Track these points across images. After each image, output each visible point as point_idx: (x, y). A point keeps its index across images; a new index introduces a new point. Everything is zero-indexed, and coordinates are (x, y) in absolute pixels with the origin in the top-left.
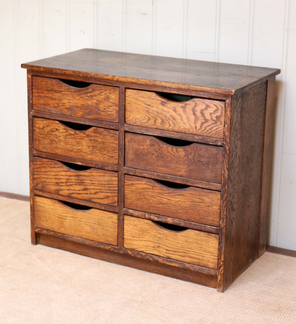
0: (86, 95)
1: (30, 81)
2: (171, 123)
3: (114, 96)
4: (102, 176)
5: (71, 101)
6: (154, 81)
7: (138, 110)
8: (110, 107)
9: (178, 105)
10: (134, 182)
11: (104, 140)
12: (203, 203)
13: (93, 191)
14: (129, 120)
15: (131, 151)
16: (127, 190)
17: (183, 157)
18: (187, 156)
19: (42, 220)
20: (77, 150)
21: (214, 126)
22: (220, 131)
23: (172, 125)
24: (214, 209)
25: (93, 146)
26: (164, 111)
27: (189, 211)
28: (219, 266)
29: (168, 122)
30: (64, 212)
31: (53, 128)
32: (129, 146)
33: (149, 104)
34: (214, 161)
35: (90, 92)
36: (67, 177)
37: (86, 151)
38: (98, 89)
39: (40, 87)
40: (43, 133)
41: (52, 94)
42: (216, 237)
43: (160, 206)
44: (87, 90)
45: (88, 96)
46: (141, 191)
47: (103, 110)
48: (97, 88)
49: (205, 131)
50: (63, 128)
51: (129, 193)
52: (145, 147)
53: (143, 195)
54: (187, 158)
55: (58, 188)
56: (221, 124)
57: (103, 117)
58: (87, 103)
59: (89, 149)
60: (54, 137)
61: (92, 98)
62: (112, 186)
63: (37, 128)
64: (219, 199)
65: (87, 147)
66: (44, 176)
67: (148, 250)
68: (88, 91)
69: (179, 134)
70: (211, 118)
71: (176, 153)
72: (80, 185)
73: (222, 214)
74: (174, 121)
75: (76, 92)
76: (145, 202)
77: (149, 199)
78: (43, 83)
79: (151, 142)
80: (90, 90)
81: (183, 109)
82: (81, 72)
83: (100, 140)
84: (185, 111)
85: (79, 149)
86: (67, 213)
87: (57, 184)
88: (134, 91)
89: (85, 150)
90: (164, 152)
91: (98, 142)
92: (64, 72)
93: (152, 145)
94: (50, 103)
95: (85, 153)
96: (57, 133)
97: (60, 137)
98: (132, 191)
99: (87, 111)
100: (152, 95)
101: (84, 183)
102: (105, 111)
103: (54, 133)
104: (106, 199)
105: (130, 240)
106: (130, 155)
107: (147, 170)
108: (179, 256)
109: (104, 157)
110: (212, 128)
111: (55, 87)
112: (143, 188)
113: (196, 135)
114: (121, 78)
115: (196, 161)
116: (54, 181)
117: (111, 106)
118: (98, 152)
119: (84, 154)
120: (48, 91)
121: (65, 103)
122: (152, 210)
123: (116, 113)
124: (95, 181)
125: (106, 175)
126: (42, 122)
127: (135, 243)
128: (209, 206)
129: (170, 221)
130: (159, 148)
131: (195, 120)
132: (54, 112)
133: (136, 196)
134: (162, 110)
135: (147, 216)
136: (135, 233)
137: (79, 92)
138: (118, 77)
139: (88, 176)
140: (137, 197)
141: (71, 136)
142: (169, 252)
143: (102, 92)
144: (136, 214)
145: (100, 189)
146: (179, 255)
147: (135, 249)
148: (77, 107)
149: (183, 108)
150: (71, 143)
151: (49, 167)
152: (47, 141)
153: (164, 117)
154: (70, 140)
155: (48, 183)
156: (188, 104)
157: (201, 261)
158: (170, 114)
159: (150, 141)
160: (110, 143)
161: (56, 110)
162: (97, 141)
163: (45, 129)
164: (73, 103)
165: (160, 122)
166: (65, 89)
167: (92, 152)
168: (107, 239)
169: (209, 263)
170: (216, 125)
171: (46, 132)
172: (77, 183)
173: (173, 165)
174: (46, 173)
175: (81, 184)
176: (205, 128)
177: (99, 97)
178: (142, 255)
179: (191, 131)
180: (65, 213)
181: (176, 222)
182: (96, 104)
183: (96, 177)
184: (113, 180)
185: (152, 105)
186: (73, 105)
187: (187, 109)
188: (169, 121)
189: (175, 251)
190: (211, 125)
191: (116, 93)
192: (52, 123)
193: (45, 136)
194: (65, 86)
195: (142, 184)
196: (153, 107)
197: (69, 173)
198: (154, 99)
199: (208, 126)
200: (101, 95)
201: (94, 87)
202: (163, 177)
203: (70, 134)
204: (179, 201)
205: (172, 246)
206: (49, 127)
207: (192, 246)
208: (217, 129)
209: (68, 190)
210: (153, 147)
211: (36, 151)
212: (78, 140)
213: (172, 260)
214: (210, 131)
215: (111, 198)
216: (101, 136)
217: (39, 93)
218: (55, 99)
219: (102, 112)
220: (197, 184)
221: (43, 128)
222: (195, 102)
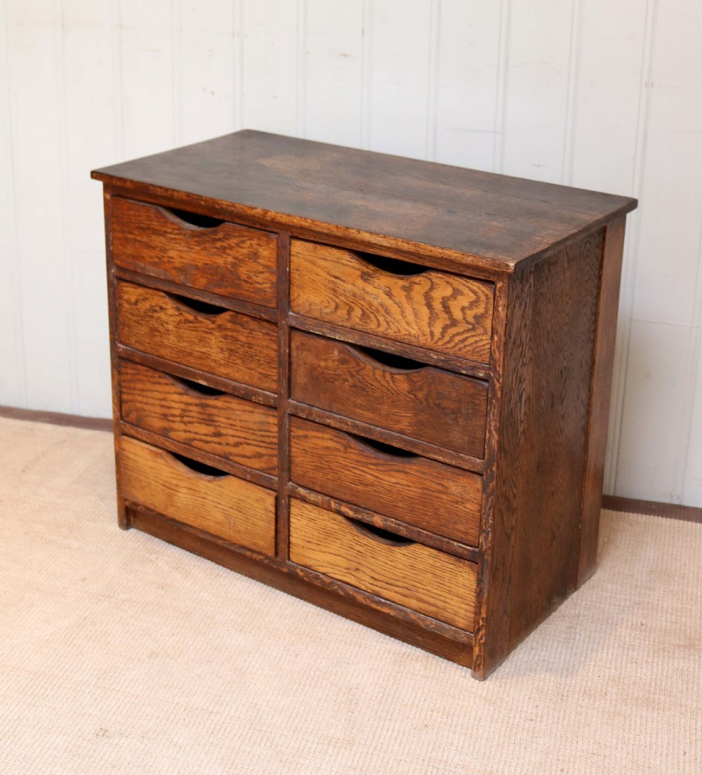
0: (213, 246)
1: (109, 206)
2: (381, 318)
3: (267, 252)
4: (249, 412)
5: (184, 255)
6: (347, 228)
7: (314, 286)
8: (260, 275)
9: (396, 283)
10: (310, 433)
11: (250, 338)
12: (446, 493)
13: (232, 440)
14: (298, 305)
15: (302, 369)
16: (294, 447)
17: (406, 393)
18: (413, 393)
19: (134, 487)
20: (200, 354)
21: (469, 334)
22: (482, 348)
23: (384, 325)
24: (468, 510)
25: (231, 350)
26: (367, 293)
27: (417, 506)
28: (477, 627)
29: (376, 316)
30: (173, 476)
31: (154, 304)
32: (297, 357)
33: (337, 274)
34: (468, 409)
35: (220, 240)
36: (182, 406)
37: (217, 359)
38: (236, 234)
39: (125, 220)
40: (136, 312)
41: (149, 237)
42: (471, 567)
43: (360, 488)
44: (216, 235)
45: (216, 248)
46: (322, 452)
47: (247, 279)
48: (233, 232)
49: (452, 345)
50: (174, 306)
51: (299, 454)
52: (330, 364)
53: (327, 462)
54: (412, 397)
55: (166, 424)
56: (485, 333)
57: (245, 293)
58: (214, 262)
59: (221, 355)
60: (157, 322)
61: (224, 253)
62: (268, 434)
63: (124, 302)
64: (478, 490)
65: (219, 350)
66: (139, 398)
67: (336, 572)
68: (217, 237)
69: (398, 344)
70: (464, 318)
71: (391, 382)
72: (207, 425)
73: (485, 524)
74: (387, 316)
76: (330, 477)
77: (339, 471)
78: (131, 213)
79: (341, 355)
80: (221, 235)
81: (405, 293)
82: (202, 196)
83: (243, 339)
84: (409, 298)
85: (204, 353)
86: (180, 480)
87: (165, 416)
88: (307, 244)
89: (214, 355)
90: (366, 378)
91: (239, 343)
92: (171, 194)
93: (342, 362)
94: (144, 255)
95: (215, 361)
96: (162, 316)
97: (167, 323)
98: (304, 450)
99: (216, 278)
100: (343, 257)
101: (214, 421)
102: (250, 281)
103: (156, 315)
104: (257, 459)
105: (301, 548)
106: (300, 377)
107: (334, 411)
108: (397, 594)
109: (251, 373)
110: (466, 339)
111: (155, 223)
112: (327, 448)
113: (432, 350)
114: (279, 215)
115: (431, 405)
116: (158, 410)
117: (262, 273)
118: (239, 361)
119: (213, 364)
120: (141, 231)
121: (172, 258)
122: (345, 494)
123: (271, 288)
124: (235, 420)
125: (256, 410)
126: (133, 290)
127: (310, 554)
128: (457, 502)
129: (378, 521)
130: (357, 368)
131: (430, 318)
132: (153, 275)
133: (313, 462)
134: (364, 290)
135: (334, 504)
136: (311, 536)
137: (199, 237)
138: (274, 214)
139: (222, 408)
140: (316, 464)
141: (187, 325)
142: (379, 584)
143: (243, 242)
144: (312, 499)
145: (245, 438)
146: (396, 592)
147: (311, 566)
148: (196, 267)
149: (407, 291)
150: (188, 339)
151: (149, 381)
152: (144, 330)
153: (367, 307)
154: (186, 333)
155: (148, 413)
156: (416, 283)
157: (441, 611)
158: (379, 300)
159: (340, 352)
160: (263, 347)
161: (157, 270)
162: (237, 340)
163: (139, 304)
164: (189, 260)
165: (360, 316)
166: (174, 229)
167: (228, 362)
168: (255, 541)
169: (456, 618)
170: (473, 333)
171: (142, 311)
172: (202, 419)
173: (385, 407)
174: (145, 394)
175: (210, 423)
176: (452, 338)
177: (238, 252)
178: (323, 581)
179: (422, 340)
180: (176, 479)
181: (391, 524)
182: (234, 265)
183: (236, 412)
184: (270, 423)
185: (343, 278)
186: (189, 264)
187: (413, 294)
188: (376, 314)
189: (388, 582)
190: (463, 332)
191: (271, 246)
192: (152, 295)
193: (139, 318)
194: (173, 223)
195: (325, 440)
196: (344, 281)
197: (186, 399)
198: (346, 265)
199: (458, 334)
200: (242, 248)
201: (227, 230)
202: (364, 429)
203: (187, 321)
204: (397, 483)
205: (384, 572)
206: (148, 301)
207: (423, 579)
208: (476, 342)
209: (185, 431)
210: (345, 366)
211: (124, 349)
212: (202, 334)
213: (383, 601)
214: (462, 345)
215: (266, 457)
216: (246, 331)
217: (125, 232)
218: (154, 248)
219: (244, 284)
220: (435, 453)
221: (136, 302)
222: (430, 280)
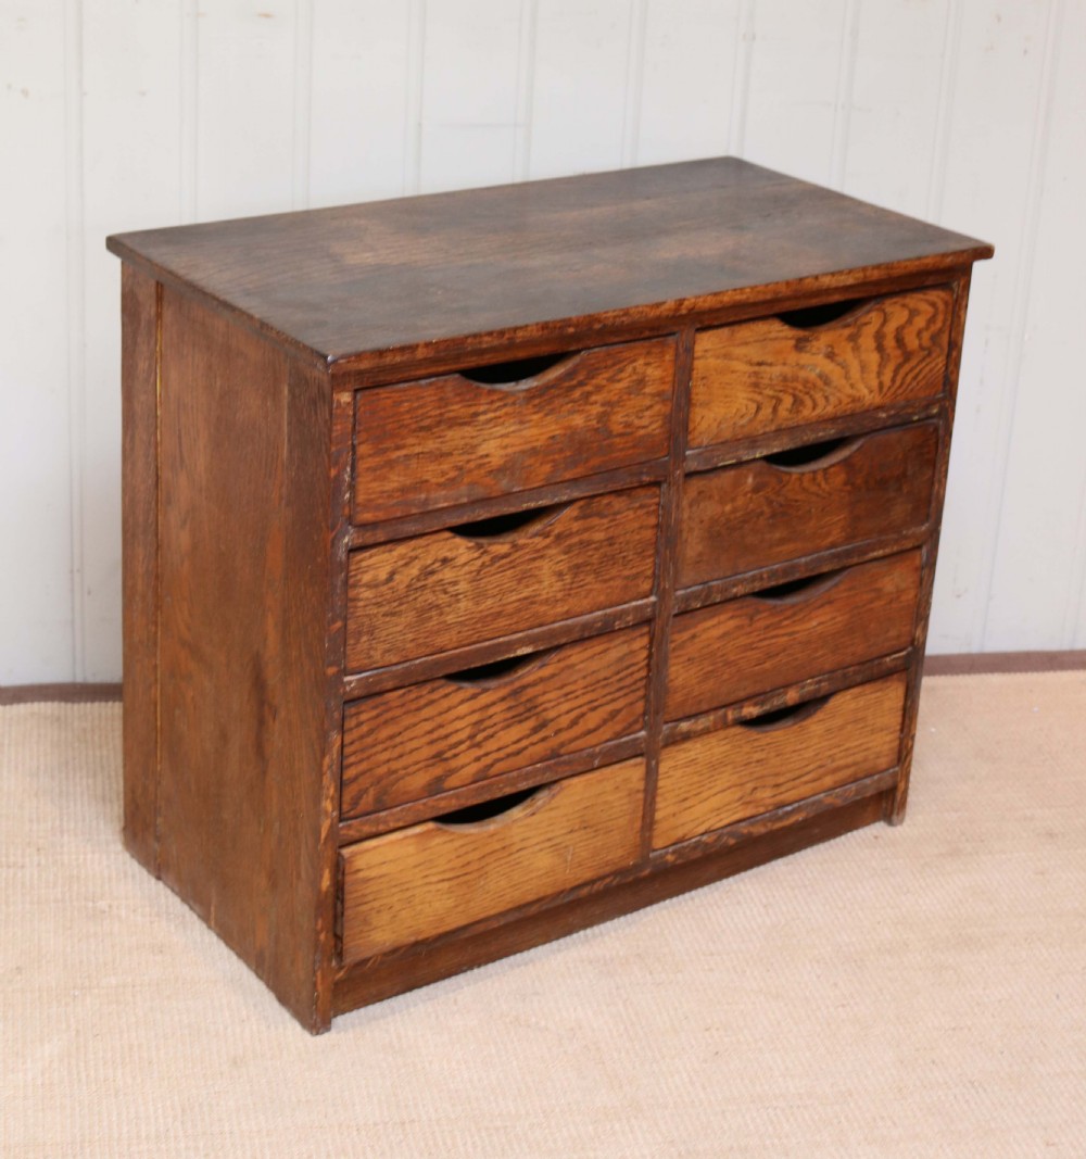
0: (567, 400)
1: (348, 416)
2: (818, 396)
3: (660, 370)
4: (600, 653)
5: (510, 440)
6: (801, 280)
7: (727, 391)
8: (645, 413)
9: (839, 336)
10: (700, 627)
11: (613, 529)
12: (879, 598)
13: (565, 721)
14: (701, 433)
15: (696, 533)
16: (674, 665)
17: (841, 487)
18: (851, 481)
20: (518, 604)
21: (924, 364)
24: (903, 604)
25: (578, 566)
26: (802, 367)
29: (811, 396)
31: (429, 562)
32: (690, 518)
33: (760, 360)
35: (581, 384)
36: (475, 717)
37: (550, 595)
38: (609, 363)
39: (390, 426)
40: (389, 596)
41: (440, 437)
42: (899, 679)
44: (573, 379)
46: (716, 646)
47: (622, 431)
48: (605, 361)
51: (681, 671)
52: (740, 502)
53: (722, 656)
54: (850, 488)
55: (438, 771)
56: (941, 353)
57: (618, 454)
58: (568, 428)
59: (560, 584)
60: (434, 592)
61: (586, 403)
62: (630, 671)
63: (363, 590)
64: (916, 568)
65: (554, 579)
67: (722, 817)
68: (574, 383)
69: (839, 421)
70: (920, 346)
71: (823, 483)
72: (520, 722)
74: (826, 388)
75: (533, 397)
76: (725, 677)
78: (402, 410)
79: (757, 481)
80: (581, 376)
81: (851, 344)
82: (570, 319)
83: (599, 536)
84: (856, 349)
85: (525, 598)
87: (439, 756)
88: (720, 331)
89: (546, 591)
90: (790, 495)
91: (594, 546)
93: (756, 489)
94: (429, 476)
95: (546, 601)
96: (447, 574)
97: (455, 583)
98: (688, 660)
99: (568, 454)
100: (772, 328)
101: (536, 707)
102: (629, 430)
103: (432, 580)
104: (610, 724)
105: (672, 818)
106: (692, 548)
108: (806, 786)
110: (921, 371)
112: (724, 635)
113: (879, 408)
114: (701, 300)
115: (872, 485)
116: (425, 753)
117: (649, 408)
118: (590, 578)
119: (542, 608)
120: (421, 434)
121: (487, 456)
122: (747, 688)
123: (661, 427)
124: (575, 682)
125: (612, 644)
126: (387, 556)
127: (684, 818)
128: (892, 601)
129: (792, 696)
130: (778, 488)
131: (880, 364)
132: (445, 505)
133: (702, 669)
134: (798, 364)
135: (731, 715)
136: (689, 788)
137: (540, 396)
138: (693, 300)
139: (553, 676)
140: (705, 671)
141: (498, 564)
142: (783, 788)
143: (622, 370)
144: (700, 728)
145: (592, 702)
146: (806, 783)
147: (685, 835)
148: (534, 452)
149: (852, 341)
150: (497, 590)
151: (408, 712)
152: (404, 620)
153: (801, 387)
154: (493, 582)
155: (404, 772)
156: (866, 324)
158: (818, 371)
159: (755, 478)
160: (632, 532)
161: (453, 493)
162: (589, 544)
163: (397, 577)
164: (520, 444)
165: (790, 407)
167: (571, 589)
168: (609, 858)
169: (879, 761)
170: (928, 360)
171: (403, 586)
172: (514, 717)
173: (813, 523)
174: (398, 740)
175: (527, 715)
176: (904, 378)
177: (610, 391)
178: (706, 844)
179: (868, 401)
182: (604, 417)
183: (577, 667)
184: (634, 652)
185: (770, 361)
186: (520, 452)
187: (861, 341)
188: (813, 393)
189: (796, 776)
190: (918, 364)
191: (666, 357)
192: (428, 545)
193: (396, 604)
194: (490, 392)
195: (714, 629)
196: (771, 365)
197: (484, 699)
198: (776, 339)
199: (911, 369)
200: (619, 381)
201: (594, 361)
202: (785, 572)
203: (496, 559)
204: (819, 625)
206: (415, 562)
208: (931, 370)
209: (478, 759)
210: (761, 493)
211: (359, 680)
212: (524, 567)
213: (789, 808)
214: (914, 384)
215: (623, 713)
216: (605, 521)
217: (385, 451)
218: (450, 454)
219: (617, 440)
220: (873, 550)
221: (390, 578)
222: (883, 311)
